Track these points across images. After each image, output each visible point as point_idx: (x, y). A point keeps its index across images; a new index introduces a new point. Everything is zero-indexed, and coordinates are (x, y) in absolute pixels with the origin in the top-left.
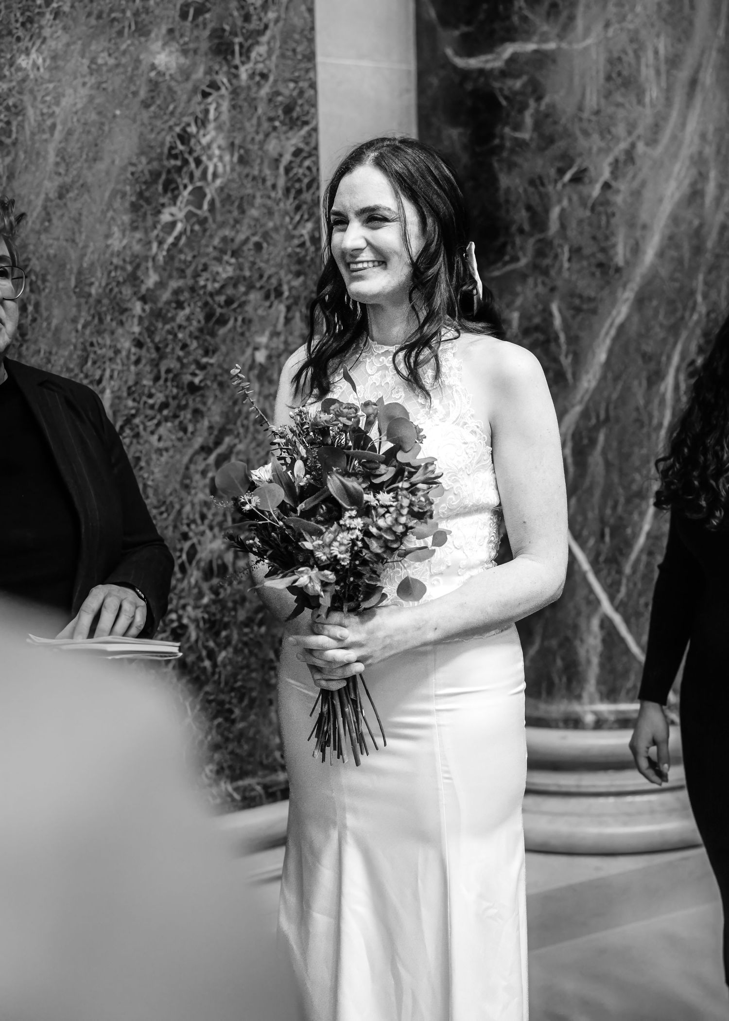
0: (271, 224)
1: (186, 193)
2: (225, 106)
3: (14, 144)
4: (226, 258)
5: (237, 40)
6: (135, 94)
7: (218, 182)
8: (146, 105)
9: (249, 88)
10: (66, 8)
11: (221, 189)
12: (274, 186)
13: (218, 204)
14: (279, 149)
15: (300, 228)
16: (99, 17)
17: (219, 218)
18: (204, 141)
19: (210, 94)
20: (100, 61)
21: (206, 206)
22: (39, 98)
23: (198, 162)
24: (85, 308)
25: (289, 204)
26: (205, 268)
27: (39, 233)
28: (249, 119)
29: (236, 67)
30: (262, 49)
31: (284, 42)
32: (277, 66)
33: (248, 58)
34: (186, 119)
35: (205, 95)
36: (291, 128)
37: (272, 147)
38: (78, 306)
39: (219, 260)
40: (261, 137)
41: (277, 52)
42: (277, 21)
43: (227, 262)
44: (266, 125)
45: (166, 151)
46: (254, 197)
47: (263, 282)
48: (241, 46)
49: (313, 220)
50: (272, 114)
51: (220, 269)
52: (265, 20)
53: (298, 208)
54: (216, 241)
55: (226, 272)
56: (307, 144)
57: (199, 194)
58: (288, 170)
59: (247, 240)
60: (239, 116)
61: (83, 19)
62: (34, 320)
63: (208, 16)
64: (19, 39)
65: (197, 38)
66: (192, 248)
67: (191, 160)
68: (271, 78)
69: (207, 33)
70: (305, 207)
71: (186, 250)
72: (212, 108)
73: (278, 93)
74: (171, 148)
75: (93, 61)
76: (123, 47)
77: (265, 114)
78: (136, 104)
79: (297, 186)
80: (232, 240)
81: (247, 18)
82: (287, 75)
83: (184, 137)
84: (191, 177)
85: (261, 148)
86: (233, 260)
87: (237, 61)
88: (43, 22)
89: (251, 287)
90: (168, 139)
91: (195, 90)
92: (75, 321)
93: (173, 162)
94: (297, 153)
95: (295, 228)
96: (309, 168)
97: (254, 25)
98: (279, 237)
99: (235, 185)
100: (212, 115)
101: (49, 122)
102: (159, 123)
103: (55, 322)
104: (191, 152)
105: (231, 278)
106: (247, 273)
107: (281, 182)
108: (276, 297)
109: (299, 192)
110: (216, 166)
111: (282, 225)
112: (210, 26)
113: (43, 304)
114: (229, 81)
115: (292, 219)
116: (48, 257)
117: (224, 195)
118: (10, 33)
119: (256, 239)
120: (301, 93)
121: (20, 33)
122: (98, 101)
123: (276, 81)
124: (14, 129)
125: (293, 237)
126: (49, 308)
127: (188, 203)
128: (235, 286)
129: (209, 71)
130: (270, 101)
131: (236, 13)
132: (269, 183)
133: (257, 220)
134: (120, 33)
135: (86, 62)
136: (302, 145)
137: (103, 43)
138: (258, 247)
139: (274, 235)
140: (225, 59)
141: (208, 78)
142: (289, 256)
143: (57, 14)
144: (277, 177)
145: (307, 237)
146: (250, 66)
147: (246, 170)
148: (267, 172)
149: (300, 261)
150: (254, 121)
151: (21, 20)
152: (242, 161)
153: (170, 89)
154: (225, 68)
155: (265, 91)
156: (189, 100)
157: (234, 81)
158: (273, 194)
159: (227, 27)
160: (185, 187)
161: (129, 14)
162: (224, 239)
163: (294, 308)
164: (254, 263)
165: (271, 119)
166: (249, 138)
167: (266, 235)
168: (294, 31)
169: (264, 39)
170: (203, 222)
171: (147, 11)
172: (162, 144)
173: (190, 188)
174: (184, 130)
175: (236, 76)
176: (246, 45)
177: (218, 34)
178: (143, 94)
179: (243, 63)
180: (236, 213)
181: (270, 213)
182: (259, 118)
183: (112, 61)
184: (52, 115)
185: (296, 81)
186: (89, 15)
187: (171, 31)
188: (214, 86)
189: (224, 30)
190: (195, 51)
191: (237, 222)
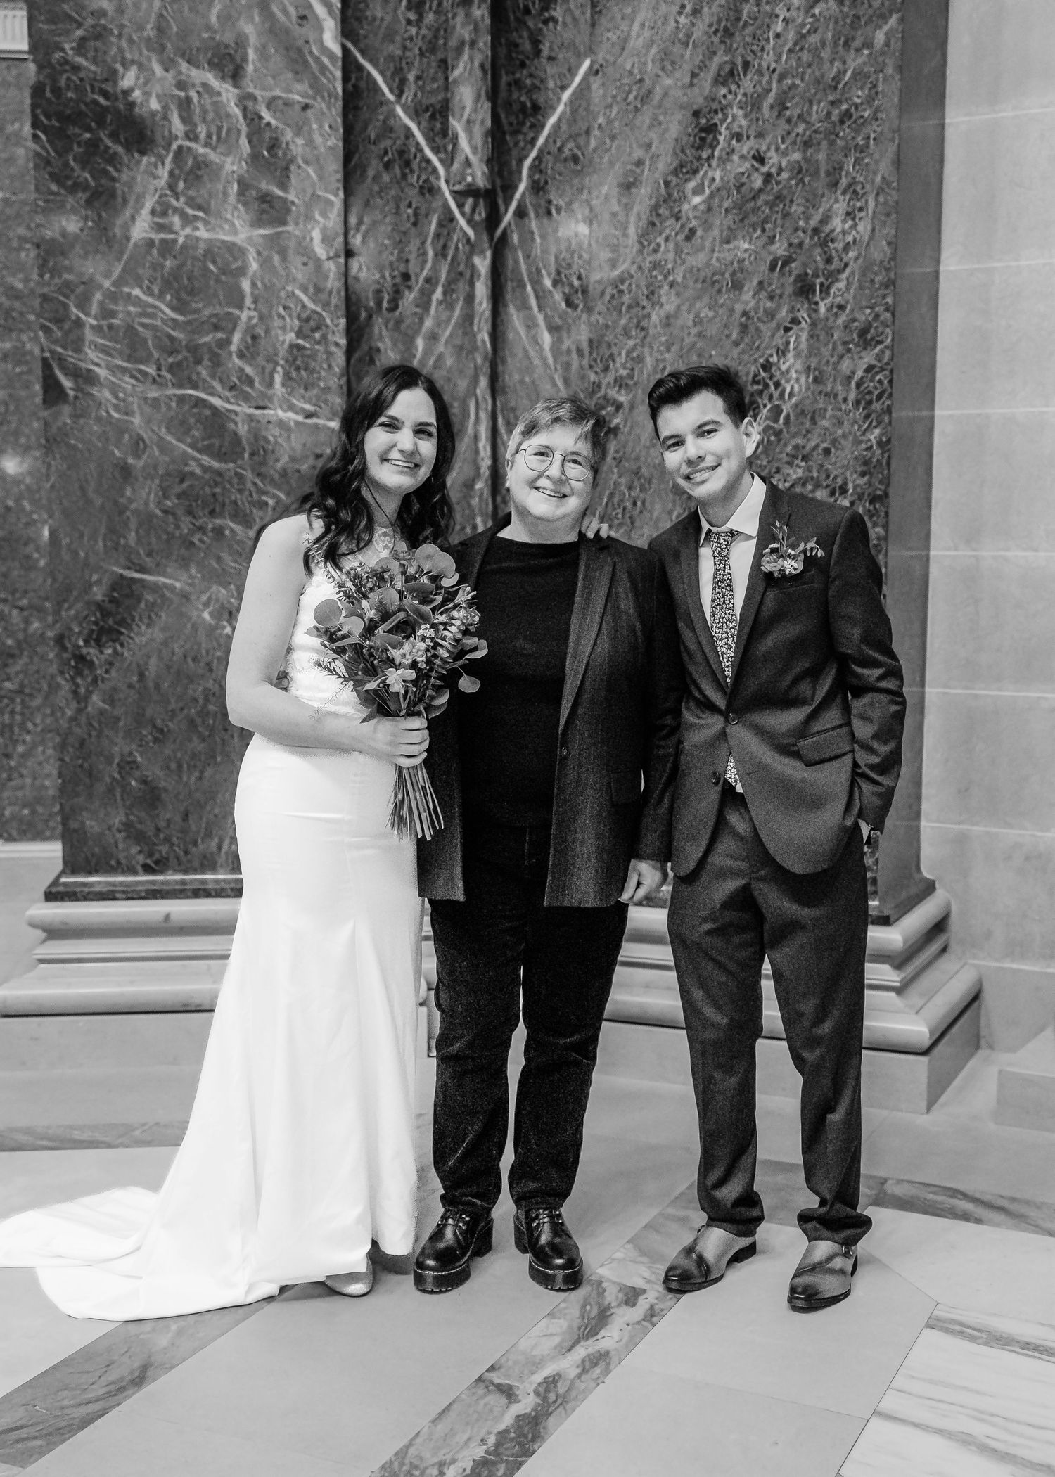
0: (840, 432)
1: (765, 411)
2: (804, 336)
3: (636, 384)
4: (796, 462)
5: (818, 281)
6: (728, 337)
7: (794, 400)
8: (736, 344)
9: (827, 319)
10: (679, 279)
11: (796, 405)
12: (845, 400)
13: (792, 418)
14: (851, 367)
15: (867, 434)
16: (704, 281)
17: (793, 429)
18: (784, 368)
19: (790, 329)
20: (702, 315)
21: (781, 421)
22: (655, 347)
23: (777, 385)
24: (678, 503)
25: (859, 414)
26: (778, 471)
27: (648, 448)
28: (825, 345)
29: (816, 303)
30: (841, 285)
31: (863, 274)
32: (854, 297)
33: (828, 294)
34: (769, 352)
35: (787, 330)
36: (865, 349)
37: (846, 366)
38: (674, 502)
39: (790, 464)
40: (835, 359)
41: (856, 285)
42: (856, 259)
43: (798, 466)
44: (840, 348)
45: (750, 378)
46: (825, 410)
47: (828, 482)
48: (822, 285)
49: (882, 425)
50: (847, 339)
51: (791, 472)
52: (845, 259)
53: (867, 417)
54: (789, 449)
55: (796, 473)
56: (879, 360)
57: (777, 411)
58: (858, 385)
59: (817, 446)
60: (817, 345)
61: (691, 284)
62: (641, 512)
63: (793, 265)
64: (644, 308)
65: (783, 285)
66: (767, 456)
67: (771, 384)
68: (848, 308)
69: (792, 278)
70: (874, 415)
71: (762, 457)
72: (792, 340)
73: (854, 320)
74: (755, 376)
75: (697, 316)
76: (721, 301)
77: (840, 338)
78: (727, 344)
79: (867, 397)
80: (803, 447)
81: (829, 261)
82: (864, 303)
83: (767, 366)
84: (771, 397)
85: (835, 369)
86: (803, 464)
87: (817, 298)
88: (662, 292)
89: (817, 486)
90: (753, 369)
91: (778, 325)
92: (670, 513)
93: (756, 387)
94: (869, 369)
95: (864, 433)
96: (880, 382)
97: (836, 264)
98: (847, 444)
99: (807, 402)
100: (792, 346)
101: (661, 366)
102: (746, 357)
103: (656, 514)
104: (771, 377)
105: (800, 479)
106: (815, 474)
107: (852, 396)
108: (841, 494)
109: (870, 403)
110: (792, 387)
111: (850, 433)
112: (795, 273)
113: (648, 501)
114: (809, 316)
115: (860, 427)
116: (654, 467)
117: (799, 410)
118: (638, 304)
119: (825, 445)
120: (877, 316)
121: (645, 303)
122: (699, 345)
123: (852, 311)
124: (636, 373)
125: (861, 442)
126: (652, 503)
127: (767, 418)
128: (804, 485)
129: (792, 309)
130: (846, 327)
131: (819, 259)
132: (840, 398)
133: (827, 429)
134: (719, 291)
135: (691, 317)
136: (875, 362)
137: (706, 299)
138: (827, 452)
139: (843, 442)
140: (807, 298)
141: (791, 316)
142: (856, 458)
143: (672, 285)
144: (848, 391)
145: (874, 441)
146: (829, 300)
147: (820, 388)
148: (839, 387)
149: (866, 463)
150: (830, 346)
151: (646, 292)
152: (816, 380)
153: (757, 329)
154: (806, 306)
155: (843, 318)
156: (773, 336)
157: (814, 316)
158: (843, 407)
159: (809, 271)
160: (765, 406)
161: (727, 275)
162: (796, 447)
163: (857, 503)
164: (822, 466)
165: (845, 343)
166: (824, 361)
167: (834, 442)
168: (873, 264)
169: (844, 276)
170: (778, 434)
171: (742, 270)
172: (748, 374)
173: (769, 406)
174: (767, 361)
175: (816, 311)
176: (826, 284)
177: (802, 278)
178: (734, 336)
179: (823, 299)
180: (808, 425)
181: (840, 423)
182: (834, 343)
183: (711, 314)
184: (664, 360)
185: (872, 308)
186: (696, 281)
187: (761, 283)
188: (795, 321)
189: (806, 274)
190: (781, 296)
191: (808, 431)
